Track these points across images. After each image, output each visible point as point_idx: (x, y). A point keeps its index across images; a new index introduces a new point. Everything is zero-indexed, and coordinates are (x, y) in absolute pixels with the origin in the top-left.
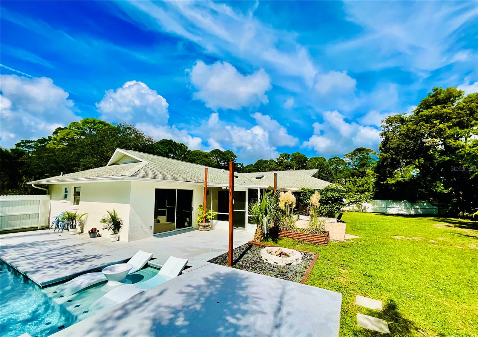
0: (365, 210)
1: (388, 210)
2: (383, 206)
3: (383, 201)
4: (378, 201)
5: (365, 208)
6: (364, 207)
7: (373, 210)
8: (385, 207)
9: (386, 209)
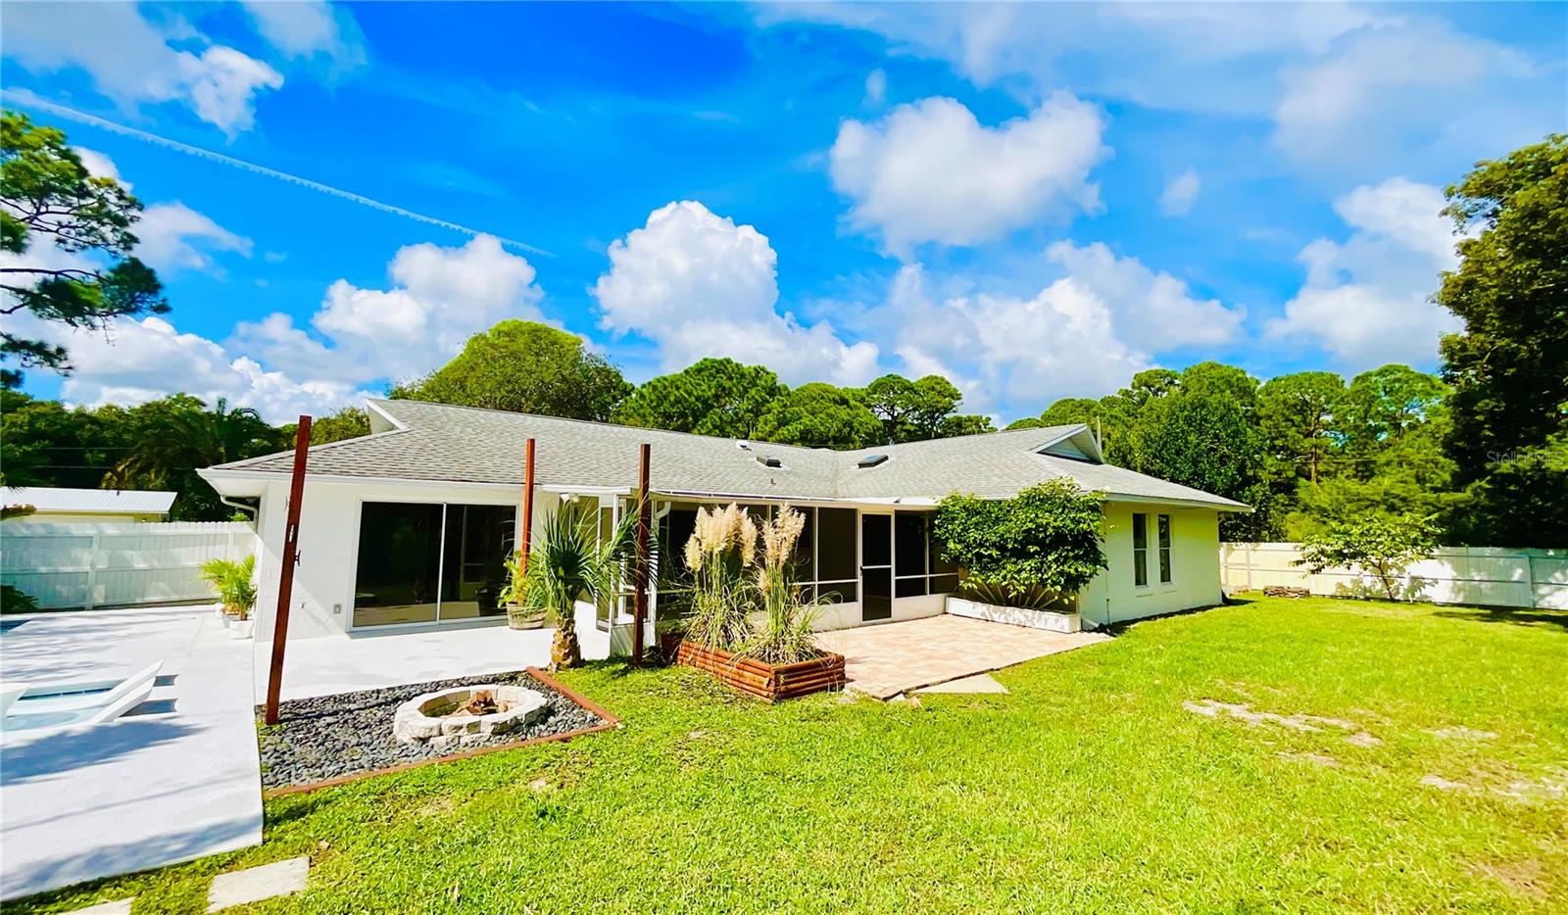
0: (1417, 594)
1: (1543, 597)
2: (1518, 574)
3: (1514, 552)
4: (1488, 551)
5: (1417, 582)
6: (1414, 579)
7: (1462, 594)
8: (1528, 579)
9: (1533, 590)
